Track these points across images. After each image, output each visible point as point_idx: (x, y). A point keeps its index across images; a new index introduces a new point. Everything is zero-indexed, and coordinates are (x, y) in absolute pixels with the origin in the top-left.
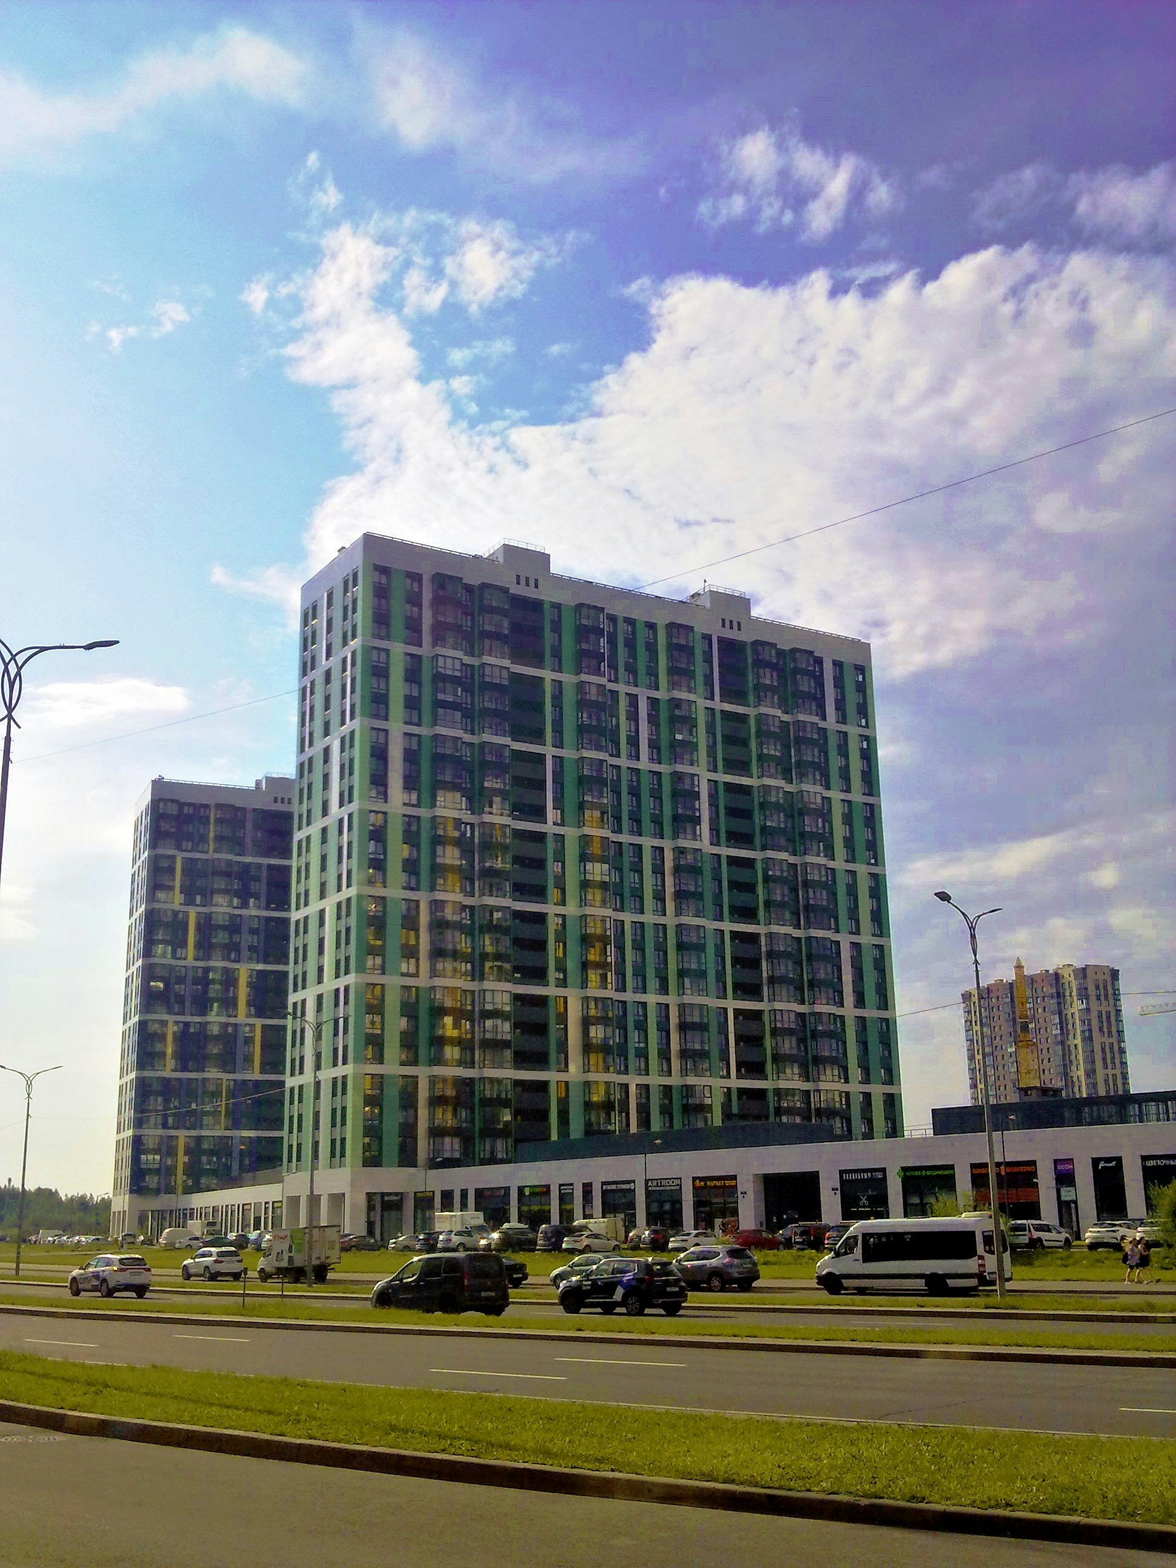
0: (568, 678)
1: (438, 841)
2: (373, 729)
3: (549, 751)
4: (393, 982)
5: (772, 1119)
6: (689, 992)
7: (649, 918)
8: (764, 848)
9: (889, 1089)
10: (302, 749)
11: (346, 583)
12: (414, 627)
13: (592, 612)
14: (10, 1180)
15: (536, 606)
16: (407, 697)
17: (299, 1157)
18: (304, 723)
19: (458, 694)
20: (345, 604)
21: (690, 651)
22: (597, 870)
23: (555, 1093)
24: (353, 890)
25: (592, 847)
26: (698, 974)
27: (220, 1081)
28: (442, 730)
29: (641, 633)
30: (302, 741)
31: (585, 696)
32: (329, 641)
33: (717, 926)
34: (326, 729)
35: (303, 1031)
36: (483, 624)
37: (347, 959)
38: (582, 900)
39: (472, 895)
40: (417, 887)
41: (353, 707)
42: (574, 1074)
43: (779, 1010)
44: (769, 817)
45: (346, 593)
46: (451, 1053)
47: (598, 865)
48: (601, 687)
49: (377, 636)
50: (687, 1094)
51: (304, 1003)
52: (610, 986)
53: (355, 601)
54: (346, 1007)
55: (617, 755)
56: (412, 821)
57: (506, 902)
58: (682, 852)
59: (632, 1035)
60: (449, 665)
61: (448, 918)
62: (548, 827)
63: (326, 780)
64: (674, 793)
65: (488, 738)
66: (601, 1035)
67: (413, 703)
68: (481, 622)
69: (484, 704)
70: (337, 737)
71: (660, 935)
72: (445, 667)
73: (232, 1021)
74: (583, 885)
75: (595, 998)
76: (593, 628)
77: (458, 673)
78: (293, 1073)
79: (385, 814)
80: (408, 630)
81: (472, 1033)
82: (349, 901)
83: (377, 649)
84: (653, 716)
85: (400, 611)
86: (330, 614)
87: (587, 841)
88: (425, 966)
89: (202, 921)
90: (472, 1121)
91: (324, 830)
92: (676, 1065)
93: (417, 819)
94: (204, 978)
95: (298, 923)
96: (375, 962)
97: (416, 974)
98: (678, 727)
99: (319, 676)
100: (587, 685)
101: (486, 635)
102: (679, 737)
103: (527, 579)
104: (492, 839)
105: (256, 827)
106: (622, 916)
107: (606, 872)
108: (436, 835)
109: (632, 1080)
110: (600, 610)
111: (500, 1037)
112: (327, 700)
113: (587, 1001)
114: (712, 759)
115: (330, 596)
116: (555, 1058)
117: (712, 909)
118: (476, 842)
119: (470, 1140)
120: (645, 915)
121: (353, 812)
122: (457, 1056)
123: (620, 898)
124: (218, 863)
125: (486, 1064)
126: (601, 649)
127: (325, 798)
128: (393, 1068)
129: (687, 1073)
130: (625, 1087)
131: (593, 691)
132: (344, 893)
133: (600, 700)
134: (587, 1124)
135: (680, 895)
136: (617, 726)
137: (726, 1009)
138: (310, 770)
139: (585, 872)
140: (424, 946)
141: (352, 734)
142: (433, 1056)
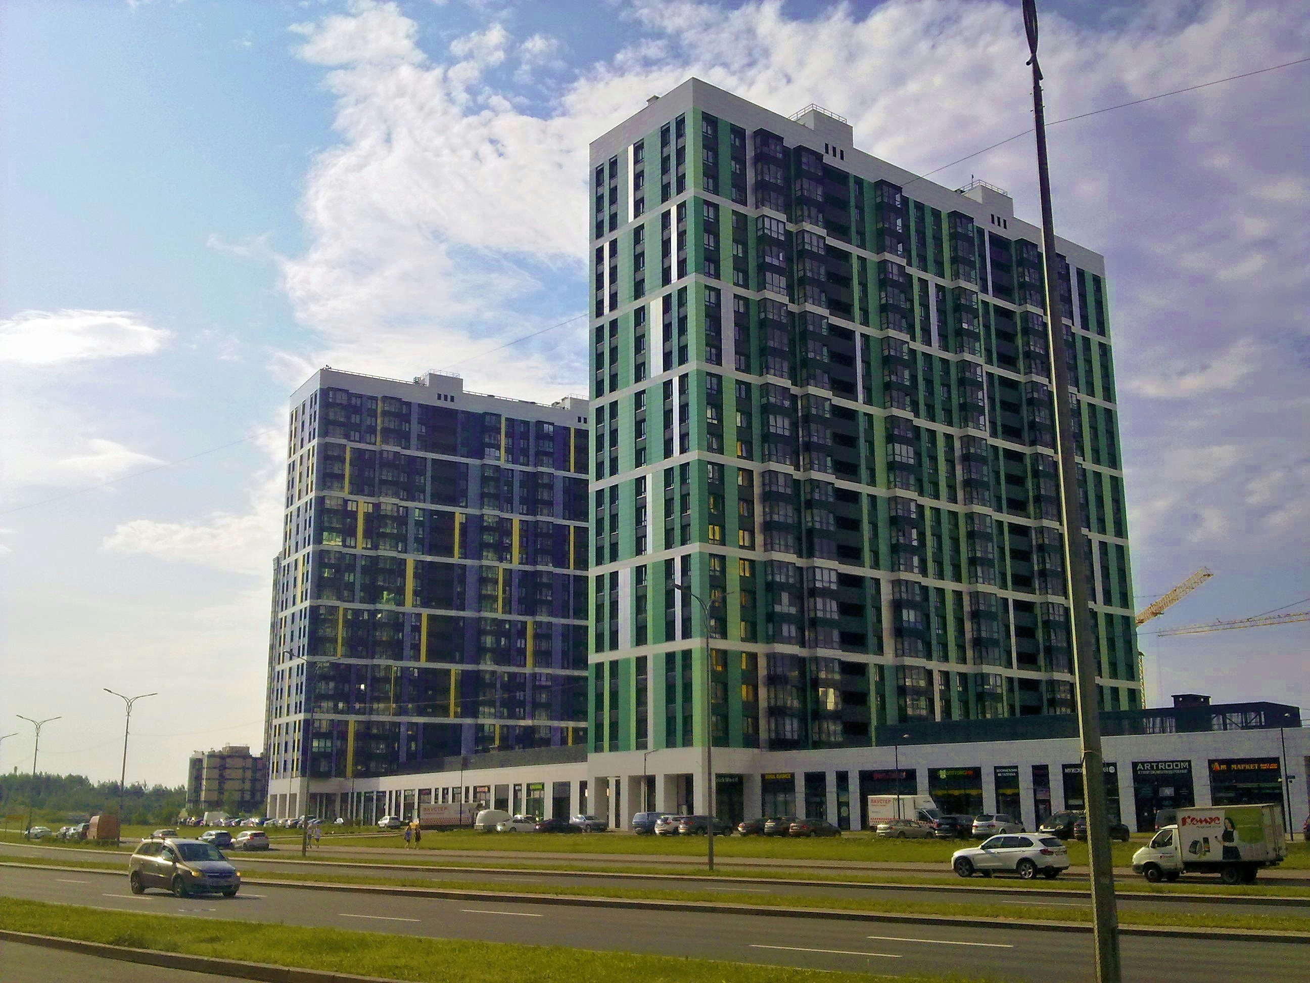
0: (872, 257)
1: (766, 409)
2: (707, 287)
3: (859, 329)
4: (732, 552)
5: (1044, 712)
6: (980, 580)
7: (944, 505)
8: (1033, 443)
9: (1132, 685)
10: (599, 312)
11: (665, 132)
12: (739, 183)
13: (892, 191)
14: (16, 768)
15: (843, 177)
16: (735, 257)
17: (614, 735)
18: (599, 285)
19: (781, 259)
20: (665, 155)
21: (970, 240)
22: (904, 453)
23: (873, 676)
24: (693, 456)
25: (899, 427)
26: (987, 563)
27: (388, 668)
28: (769, 294)
29: (929, 219)
30: (600, 304)
31: (885, 275)
32: (639, 197)
33: (997, 516)
34: (639, 290)
35: (614, 605)
36: (802, 189)
37: (685, 528)
38: (889, 482)
39: (797, 468)
40: (749, 457)
41: (682, 264)
42: (888, 658)
43: (1048, 603)
44: (1037, 413)
45: (665, 143)
46: (788, 630)
47: (904, 447)
48: (901, 268)
49: (707, 189)
50: (979, 682)
51: (614, 576)
52: (916, 570)
53: (681, 152)
54: (685, 578)
55: (913, 338)
56: (743, 387)
57: (830, 478)
58: (968, 440)
59: (934, 621)
60: (774, 228)
61: (781, 490)
62: (859, 405)
63: (640, 342)
64: (962, 382)
65: (810, 307)
66: (912, 619)
67: (740, 265)
68: (798, 187)
69: (804, 272)
70: (656, 297)
71: (953, 522)
72: (771, 229)
73: (400, 609)
74: (892, 466)
75: (907, 581)
76: (893, 208)
77: (782, 238)
78: (599, 648)
79: (719, 378)
80: (734, 186)
81: (802, 611)
82: (684, 467)
83: (708, 203)
84: (941, 302)
85: (727, 167)
86: (640, 167)
87: (891, 421)
88: (759, 539)
89: (371, 510)
90: (804, 702)
91: (639, 395)
92: (969, 653)
93: (748, 385)
94: (373, 567)
95: (600, 493)
96: (714, 532)
97: (752, 547)
98: (964, 315)
99: (623, 235)
100: (890, 265)
101: (804, 201)
102: (965, 326)
103: (834, 149)
104: (814, 411)
105: (421, 422)
106: (922, 501)
107: (911, 454)
108: (768, 403)
109: (935, 666)
110: (899, 189)
111: (828, 616)
112: (639, 259)
113: (896, 583)
114: (989, 351)
115: (639, 148)
116: (872, 640)
117: (994, 500)
118: (800, 414)
119: (803, 721)
120: (941, 502)
121: (687, 374)
122: (793, 634)
123: (920, 481)
124: (385, 455)
125: (816, 644)
126: (899, 229)
127: (640, 361)
128: (734, 643)
129: (978, 661)
130: (930, 673)
131: (895, 271)
132: (677, 458)
133: (901, 280)
134: (902, 710)
135: (967, 483)
136: (912, 310)
137: (1007, 600)
138: (613, 333)
139: (894, 454)
140: (758, 519)
141: (682, 292)
142: (771, 633)
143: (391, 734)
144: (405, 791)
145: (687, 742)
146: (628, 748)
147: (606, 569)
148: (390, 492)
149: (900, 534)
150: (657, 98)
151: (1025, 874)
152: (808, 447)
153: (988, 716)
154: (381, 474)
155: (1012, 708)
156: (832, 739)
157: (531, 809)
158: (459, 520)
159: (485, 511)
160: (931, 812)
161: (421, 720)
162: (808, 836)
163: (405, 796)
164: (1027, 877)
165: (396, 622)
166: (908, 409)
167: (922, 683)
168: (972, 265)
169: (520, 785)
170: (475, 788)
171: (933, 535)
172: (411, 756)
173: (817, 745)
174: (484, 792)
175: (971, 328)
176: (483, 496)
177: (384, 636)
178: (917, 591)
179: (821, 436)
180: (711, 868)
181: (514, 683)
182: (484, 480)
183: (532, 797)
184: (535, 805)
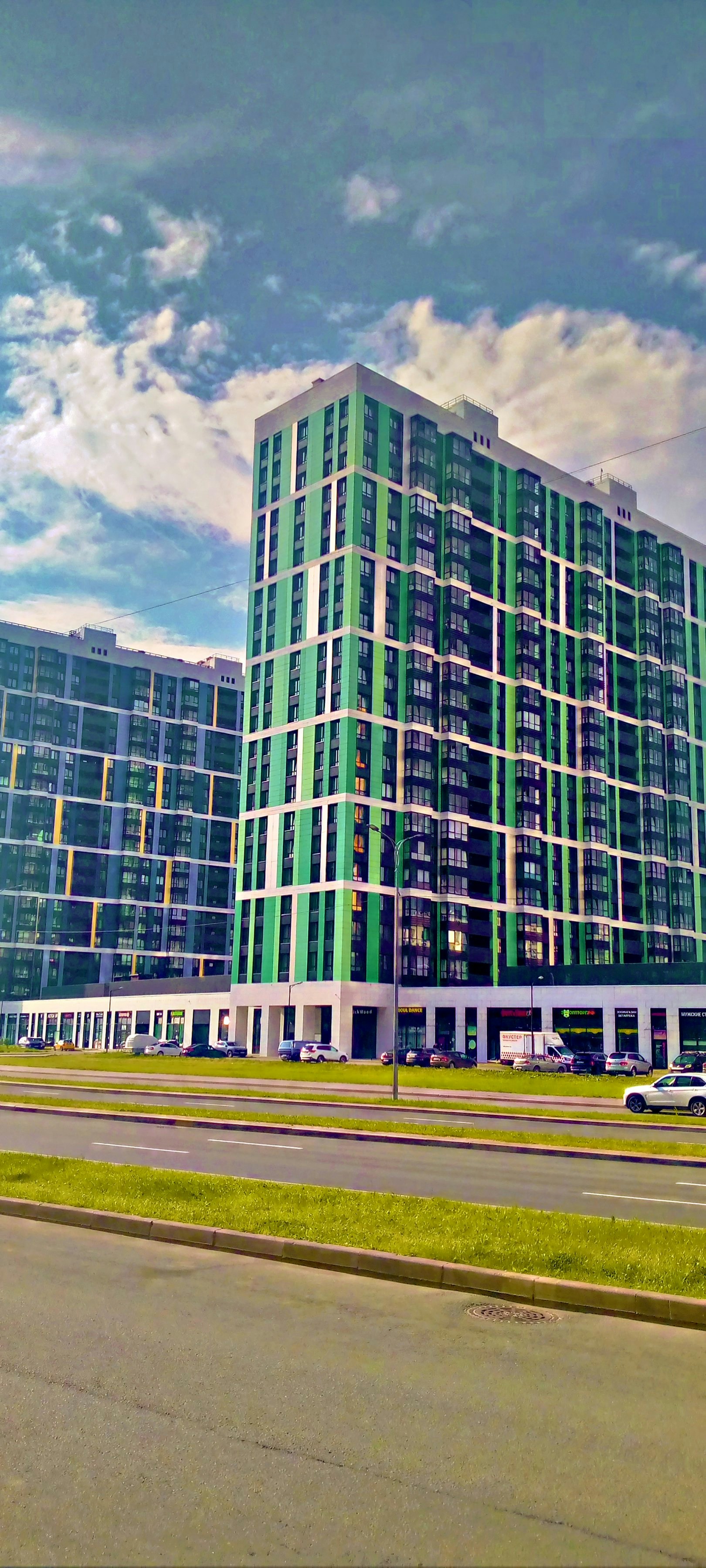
0: (511, 539)
1: (412, 674)
2: (362, 558)
3: (496, 605)
4: (375, 803)
5: (645, 960)
6: (594, 839)
7: (564, 769)
8: (645, 717)
10: (259, 577)
11: (329, 411)
12: (396, 464)
13: (532, 479)
15: (489, 464)
16: (390, 531)
17: (257, 968)
18: (260, 552)
19: (430, 536)
20: (327, 434)
21: (599, 530)
22: (532, 721)
23: (496, 922)
24: (342, 714)
25: (528, 697)
26: (600, 824)
27: (35, 899)
28: (418, 568)
29: (563, 508)
30: (260, 569)
31: (522, 556)
32: (301, 471)
33: (610, 782)
34: (298, 557)
35: (263, 847)
36: (452, 472)
37: (333, 779)
38: (517, 747)
39: (436, 730)
40: (394, 717)
41: (340, 534)
42: (510, 906)
43: (652, 862)
44: (649, 690)
45: (328, 423)
46: (422, 876)
47: (532, 715)
48: (537, 551)
49: (366, 467)
50: (589, 931)
51: (264, 820)
52: (538, 827)
53: (343, 431)
54: (331, 825)
55: (544, 617)
56: (391, 652)
57: (464, 739)
58: (588, 712)
59: (551, 874)
60: (426, 507)
61: (422, 748)
62: (494, 675)
63: (297, 604)
64: (585, 658)
65: (454, 582)
66: (533, 871)
67: (393, 541)
68: (449, 470)
69: (451, 550)
70: (314, 565)
71: (571, 786)
72: (423, 508)
73: (49, 846)
74: (521, 732)
75: (529, 837)
76: (532, 494)
77: (432, 516)
78: (246, 887)
79: (370, 643)
80: (391, 465)
81: (434, 859)
82: (334, 723)
83: (368, 480)
84: (569, 585)
85: (385, 447)
86: (302, 444)
87: (522, 691)
88: (400, 793)
89: (24, 753)
90: (434, 943)
91: (295, 655)
92: (581, 904)
93: (395, 651)
94: (23, 805)
95: (253, 744)
96: (360, 784)
97: (393, 799)
98: (590, 597)
99: (286, 506)
100: (527, 547)
101: (452, 484)
102: (590, 607)
103: (482, 438)
104: (453, 678)
105: (75, 673)
106: (545, 764)
107: (538, 722)
108: (414, 669)
109: (551, 914)
110: (537, 478)
111: (459, 865)
112: (299, 529)
113: (520, 838)
114: (609, 631)
115: (303, 426)
116: (495, 890)
117: (607, 766)
118: (441, 680)
119: (433, 959)
120: (561, 766)
121: (341, 638)
122: (427, 880)
123: (543, 747)
124: (40, 702)
125: (446, 889)
126: (537, 515)
127: (296, 624)
128: (374, 887)
129: (589, 911)
130: (545, 921)
131: (532, 553)
132: (328, 716)
133: (536, 562)
134: (521, 952)
135: (586, 750)
136: (543, 590)
137: (616, 857)
138: (271, 597)
139: (523, 721)
140: (400, 774)
141: (340, 560)
142: (407, 878)
143: (33, 961)
144: (48, 1014)
145: (328, 976)
146: (270, 980)
147: (257, 814)
148: (43, 736)
149: (525, 793)
150: (322, 381)
151: (697, 1112)
152: (448, 711)
153: (596, 962)
154: (35, 719)
155: (616, 954)
156: (458, 978)
157: (171, 1034)
158: (107, 764)
159: (133, 758)
160: (559, 1048)
161: (64, 949)
162: (448, 1067)
163: (48, 1019)
164: (699, 1114)
165: (43, 858)
166: (537, 680)
167: (539, 930)
168: (599, 552)
169: (161, 1012)
170: (117, 1013)
171: (553, 796)
172: (52, 982)
173: (446, 983)
174: (126, 1017)
175: (596, 609)
176: (131, 744)
177: (30, 869)
178: (538, 846)
179: (459, 701)
180: (395, 1098)
181: (152, 917)
182: (132, 729)
183: (172, 1023)
184: (175, 1032)
